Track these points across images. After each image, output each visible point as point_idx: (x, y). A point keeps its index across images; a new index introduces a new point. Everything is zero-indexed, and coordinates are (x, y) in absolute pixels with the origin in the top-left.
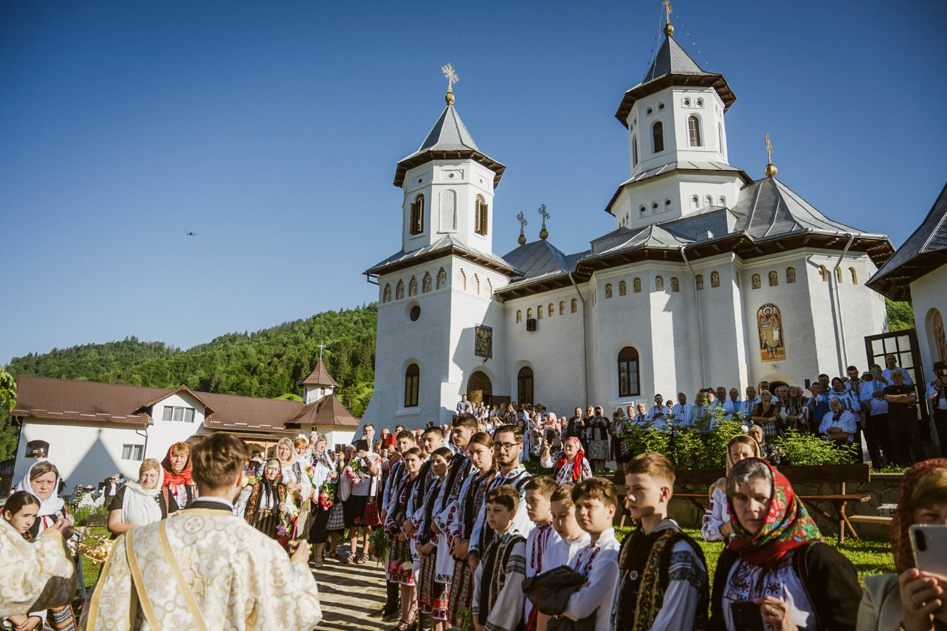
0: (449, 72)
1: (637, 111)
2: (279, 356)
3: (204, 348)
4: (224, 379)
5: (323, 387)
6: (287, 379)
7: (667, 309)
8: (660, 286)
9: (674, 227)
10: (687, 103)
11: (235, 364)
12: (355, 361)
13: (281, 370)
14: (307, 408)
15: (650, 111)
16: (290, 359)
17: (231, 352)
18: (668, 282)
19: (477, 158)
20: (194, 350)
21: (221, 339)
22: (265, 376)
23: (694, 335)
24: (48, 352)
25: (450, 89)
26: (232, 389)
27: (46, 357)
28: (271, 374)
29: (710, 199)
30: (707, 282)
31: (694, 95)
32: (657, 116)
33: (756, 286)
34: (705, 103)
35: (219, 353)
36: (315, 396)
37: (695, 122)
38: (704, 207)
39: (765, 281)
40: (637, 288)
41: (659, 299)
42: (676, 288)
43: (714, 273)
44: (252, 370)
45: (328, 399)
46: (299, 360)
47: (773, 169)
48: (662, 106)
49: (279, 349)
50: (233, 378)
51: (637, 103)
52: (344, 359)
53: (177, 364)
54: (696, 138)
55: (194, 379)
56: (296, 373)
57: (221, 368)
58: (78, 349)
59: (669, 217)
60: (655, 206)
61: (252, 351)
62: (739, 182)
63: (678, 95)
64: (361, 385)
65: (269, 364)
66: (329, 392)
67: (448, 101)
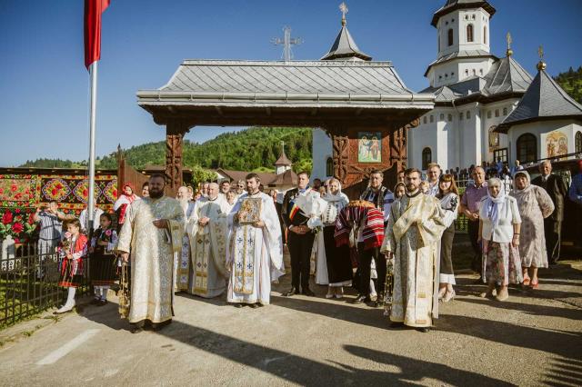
0: (343, 8)
1: (441, 22)
2: (254, 145)
3: (211, 142)
4: (225, 159)
5: (285, 166)
6: (260, 158)
7: (445, 129)
8: (442, 118)
9: (454, 88)
10: (467, 18)
11: (230, 151)
12: (298, 146)
13: (256, 153)
14: (278, 177)
15: (447, 23)
16: (261, 147)
17: (227, 144)
18: (446, 116)
19: (358, 56)
20: (206, 144)
21: (220, 136)
22: (248, 157)
23: (457, 142)
24: (130, 148)
25: (344, 17)
26: (230, 165)
27: (129, 151)
28: (251, 156)
29: (474, 71)
30: (465, 117)
31: (470, 13)
32: (451, 26)
33: (489, 117)
34: (477, 18)
35: (221, 145)
36: (281, 170)
37: (470, 28)
38: (471, 76)
39: (493, 114)
40: (432, 121)
41: (441, 125)
42: (450, 119)
43: (468, 112)
44: (240, 154)
45: (288, 172)
46: (266, 147)
47: (510, 52)
48: (453, 20)
49: (254, 141)
50: (230, 159)
51: (441, 19)
52: (292, 145)
53: (199, 152)
54: (470, 37)
55: (209, 161)
56: (265, 155)
57: (222, 154)
58: (145, 146)
59: (452, 82)
60: (446, 76)
61: (239, 143)
62: (491, 61)
63: (462, 14)
64: (302, 160)
65: (250, 150)
66: (288, 168)
67: (343, 23)
